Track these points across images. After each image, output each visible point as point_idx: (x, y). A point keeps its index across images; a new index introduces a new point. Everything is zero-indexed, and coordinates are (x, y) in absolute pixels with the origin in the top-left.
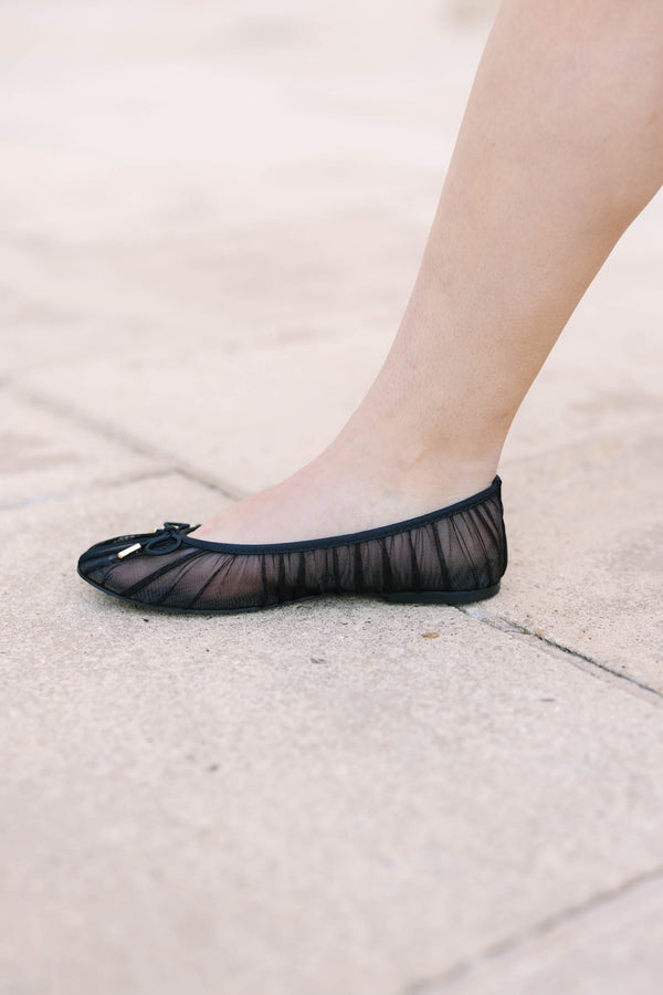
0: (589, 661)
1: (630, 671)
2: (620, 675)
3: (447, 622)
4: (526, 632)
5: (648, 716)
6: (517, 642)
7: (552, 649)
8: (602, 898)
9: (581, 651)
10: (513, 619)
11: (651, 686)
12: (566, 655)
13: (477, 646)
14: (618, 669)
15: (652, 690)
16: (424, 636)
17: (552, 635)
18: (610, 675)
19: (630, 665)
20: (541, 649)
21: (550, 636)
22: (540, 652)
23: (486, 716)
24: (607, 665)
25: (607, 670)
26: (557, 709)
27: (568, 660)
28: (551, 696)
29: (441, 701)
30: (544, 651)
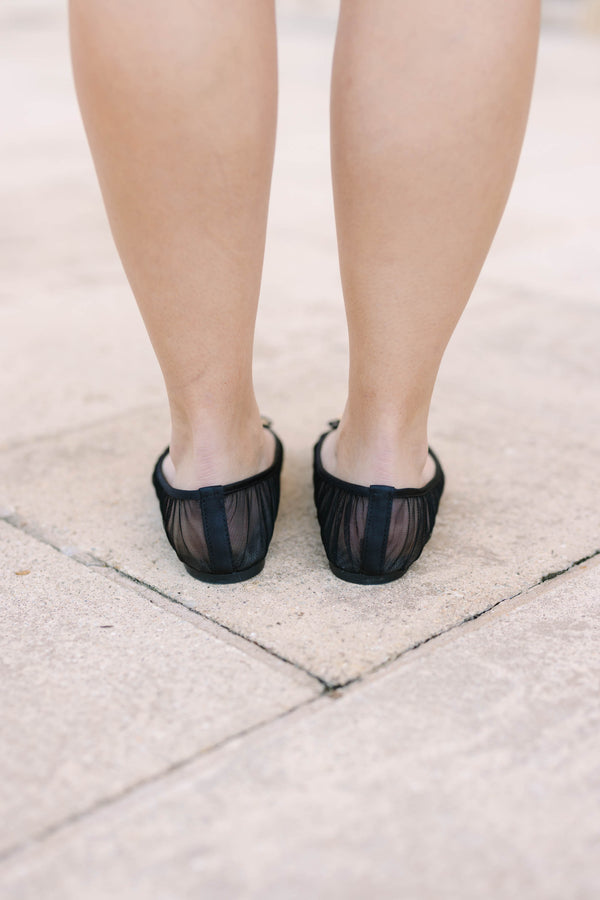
0: (152, 589)
1: (183, 596)
2: (175, 601)
3: (40, 560)
4: (107, 566)
5: (188, 636)
6: (96, 574)
7: (124, 580)
8: (106, 802)
9: (147, 580)
10: (97, 554)
11: (197, 610)
12: (134, 585)
13: (60, 580)
14: (174, 595)
15: (197, 613)
16: (17, 574)
17: (126, 567)
18: (167, 601)
19: (185, 591)
20: (115, 580)
21: (125, 568)
22: (113, 584)
23: (49, 644)
24: (165, 593)
25: (166, 597)
26: (113, 634)
27: (135, 589)
28: (110, 623)
29: (15, 632)
30: (117, 582)
